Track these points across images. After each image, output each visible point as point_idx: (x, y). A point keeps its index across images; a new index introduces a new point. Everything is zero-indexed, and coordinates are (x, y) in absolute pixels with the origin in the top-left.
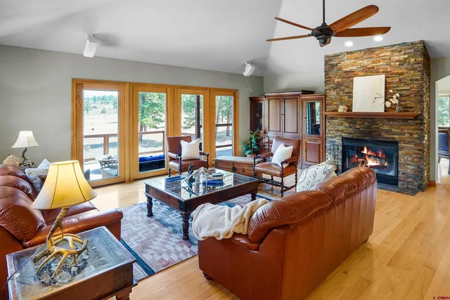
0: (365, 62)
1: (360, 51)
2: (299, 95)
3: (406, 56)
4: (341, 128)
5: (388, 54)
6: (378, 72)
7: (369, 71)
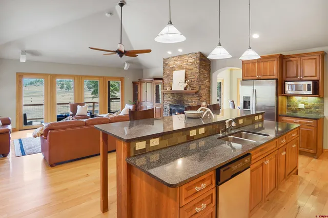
0: (179, 63)
1: (176, 56)
2: (152, 81)
3: (193, 60)
4: (169, 99)
5: (187, 58)
6: (183, 68)
7: (180, 68)
